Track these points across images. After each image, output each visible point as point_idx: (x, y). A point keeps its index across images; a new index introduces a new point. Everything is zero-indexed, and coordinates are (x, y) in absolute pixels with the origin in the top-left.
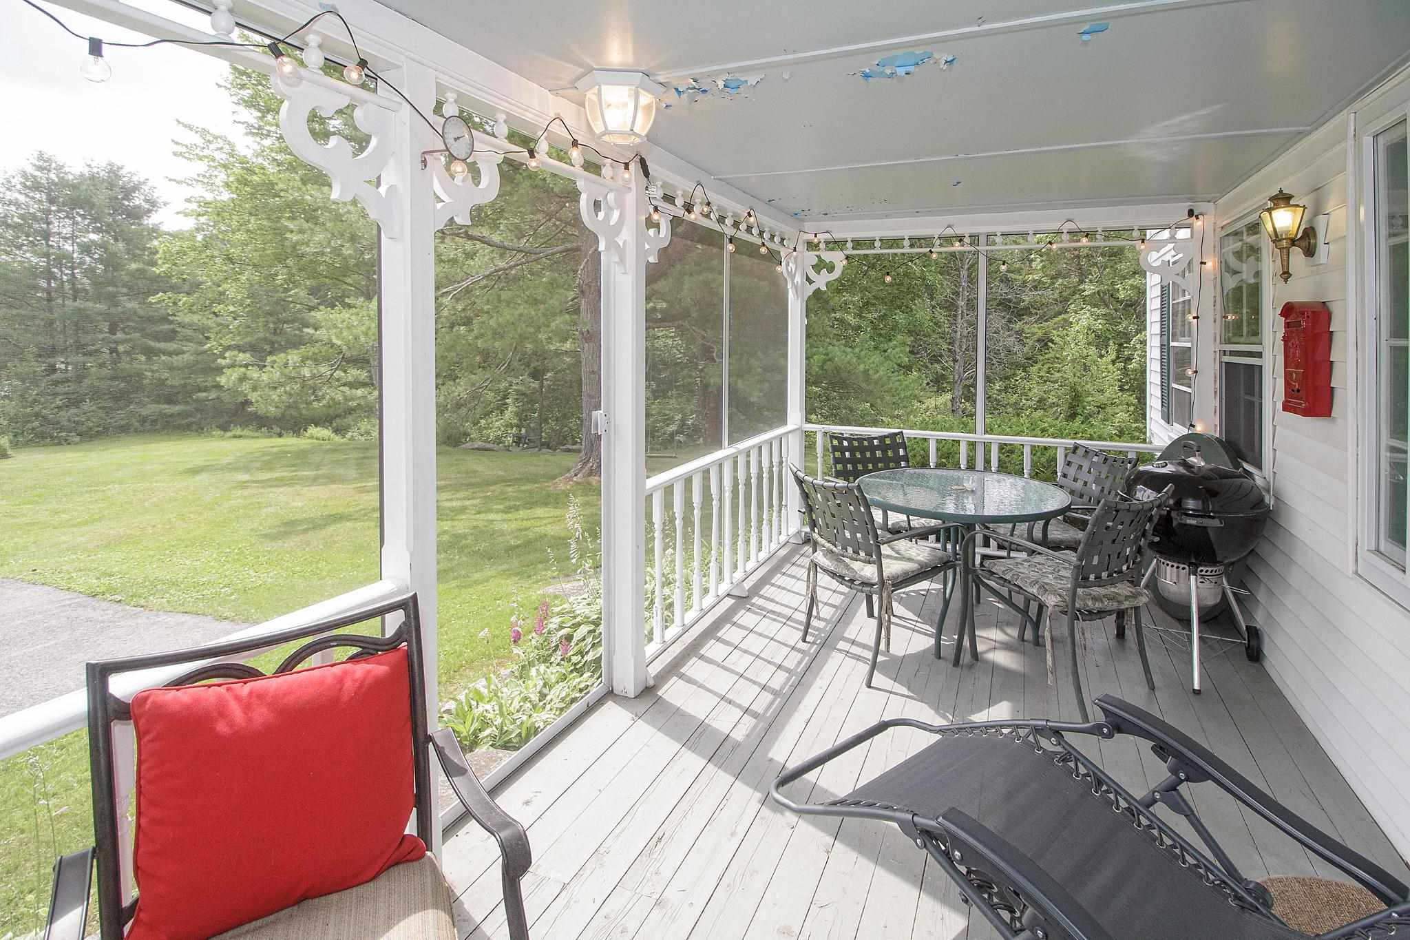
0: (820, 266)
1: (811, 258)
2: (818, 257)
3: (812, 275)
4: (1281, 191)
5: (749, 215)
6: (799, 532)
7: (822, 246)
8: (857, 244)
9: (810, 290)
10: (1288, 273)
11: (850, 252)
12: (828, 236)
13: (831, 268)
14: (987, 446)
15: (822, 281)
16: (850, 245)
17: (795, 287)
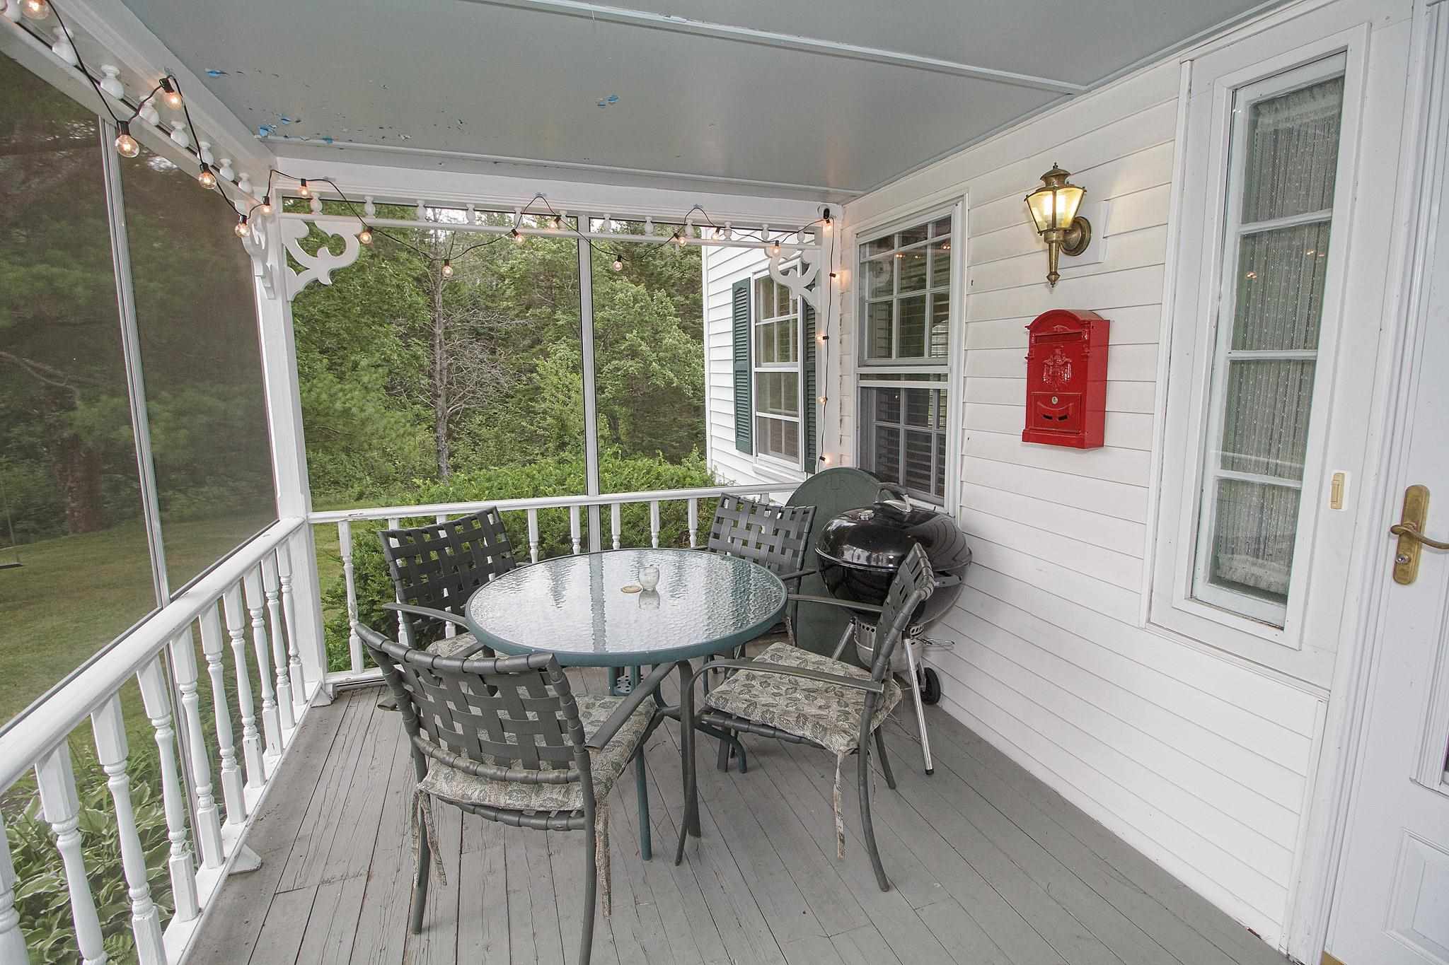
0: (314, 241)
1: (295, 225)
2: (310, 224)
3: (301, 256)
4: (1055, 167)
5: (166, 86)
6: (323, 687)
7: (316, 205)
8: (385, 208)
9: (299, 283)
10: (1056, 273)
11: (371, 220)
12: (327, 188)
13: (338, 245)
14: (605, 508)
15: (321, 267)
16: (370, 209)
17: (268, 274)
